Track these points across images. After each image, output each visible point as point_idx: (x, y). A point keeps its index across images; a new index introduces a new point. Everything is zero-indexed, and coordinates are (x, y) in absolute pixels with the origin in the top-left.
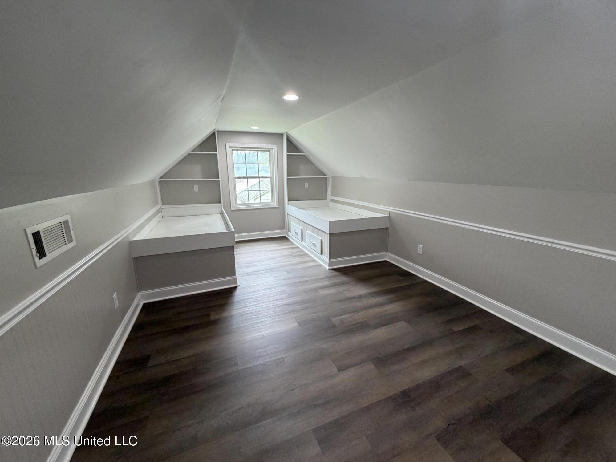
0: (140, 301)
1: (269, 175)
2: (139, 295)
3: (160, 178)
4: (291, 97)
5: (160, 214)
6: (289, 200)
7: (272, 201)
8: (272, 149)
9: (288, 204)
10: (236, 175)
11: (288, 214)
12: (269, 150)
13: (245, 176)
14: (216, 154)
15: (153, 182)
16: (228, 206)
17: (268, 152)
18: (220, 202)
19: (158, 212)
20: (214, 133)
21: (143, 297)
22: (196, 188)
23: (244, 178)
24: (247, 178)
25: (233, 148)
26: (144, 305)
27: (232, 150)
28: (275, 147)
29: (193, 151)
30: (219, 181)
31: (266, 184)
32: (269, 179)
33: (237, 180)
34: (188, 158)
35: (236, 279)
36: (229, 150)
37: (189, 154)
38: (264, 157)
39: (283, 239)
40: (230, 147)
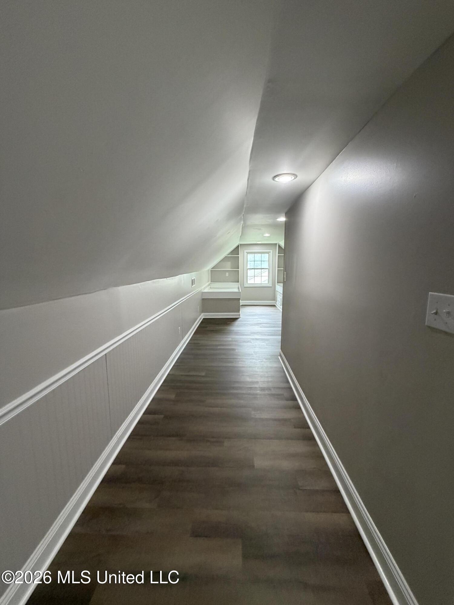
0: (202, 317)
1: (267, 268)
2: (202, 314)
3: (212, 269)
4: (267, 235)
5: (209, 287)
6: (278, 283)
7: (268, 283)
8: (270, 252)
9: (277, 285)
10: (248, 267)
11: (277, 291)
12: (268, 253)
13: (253, 268)
14: (239, 257)
15: (209, 270)
16: (242, 285)
17: (268, 254)
18: (238, 282)
19: (209, 285)
20: (238, 246)
21: (204, 315)
22: (227, 274)
23: (252, 269)
24: (254, 269)
25: (248, 253)
26: (204, 319)
27: (248, 254)
28: (271, 251)
29: (227, 255)
30: (239, 270)
31: (266, 273)
32: (267, 270)
33: (248, 270)
34: (225, 259)
35: (240, 314)
36: (245, 254)
37: (226, 257)
38: (266, 257)
39: (274, 306)
40: (246, 252)
